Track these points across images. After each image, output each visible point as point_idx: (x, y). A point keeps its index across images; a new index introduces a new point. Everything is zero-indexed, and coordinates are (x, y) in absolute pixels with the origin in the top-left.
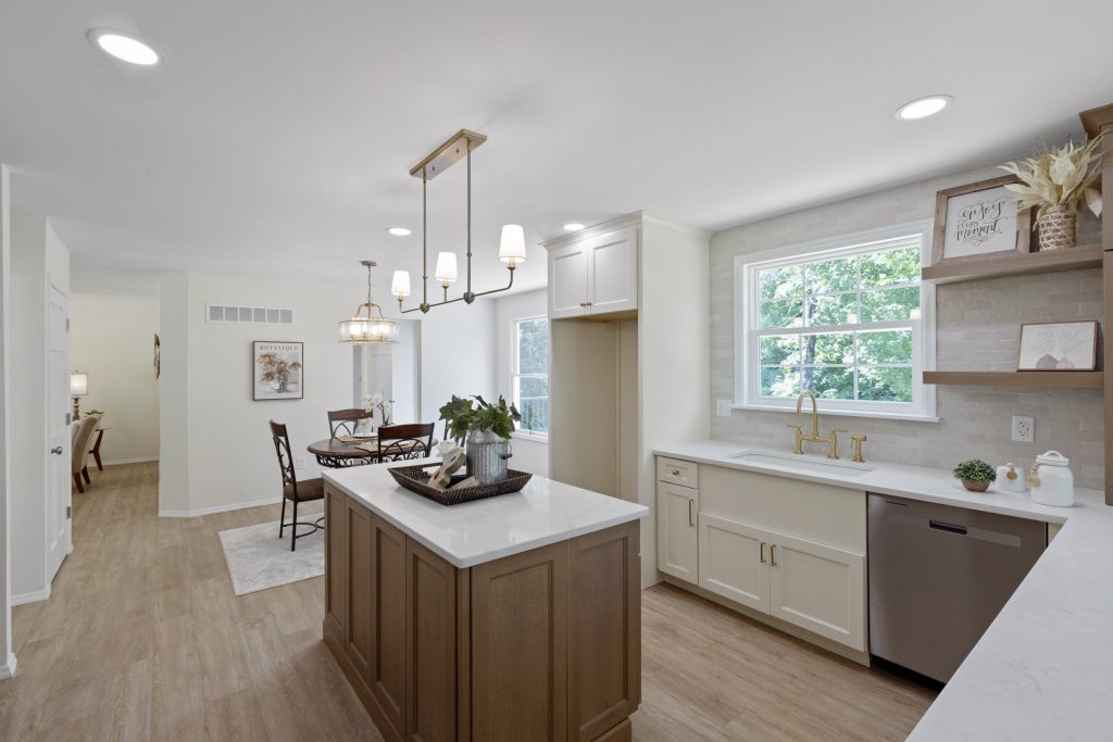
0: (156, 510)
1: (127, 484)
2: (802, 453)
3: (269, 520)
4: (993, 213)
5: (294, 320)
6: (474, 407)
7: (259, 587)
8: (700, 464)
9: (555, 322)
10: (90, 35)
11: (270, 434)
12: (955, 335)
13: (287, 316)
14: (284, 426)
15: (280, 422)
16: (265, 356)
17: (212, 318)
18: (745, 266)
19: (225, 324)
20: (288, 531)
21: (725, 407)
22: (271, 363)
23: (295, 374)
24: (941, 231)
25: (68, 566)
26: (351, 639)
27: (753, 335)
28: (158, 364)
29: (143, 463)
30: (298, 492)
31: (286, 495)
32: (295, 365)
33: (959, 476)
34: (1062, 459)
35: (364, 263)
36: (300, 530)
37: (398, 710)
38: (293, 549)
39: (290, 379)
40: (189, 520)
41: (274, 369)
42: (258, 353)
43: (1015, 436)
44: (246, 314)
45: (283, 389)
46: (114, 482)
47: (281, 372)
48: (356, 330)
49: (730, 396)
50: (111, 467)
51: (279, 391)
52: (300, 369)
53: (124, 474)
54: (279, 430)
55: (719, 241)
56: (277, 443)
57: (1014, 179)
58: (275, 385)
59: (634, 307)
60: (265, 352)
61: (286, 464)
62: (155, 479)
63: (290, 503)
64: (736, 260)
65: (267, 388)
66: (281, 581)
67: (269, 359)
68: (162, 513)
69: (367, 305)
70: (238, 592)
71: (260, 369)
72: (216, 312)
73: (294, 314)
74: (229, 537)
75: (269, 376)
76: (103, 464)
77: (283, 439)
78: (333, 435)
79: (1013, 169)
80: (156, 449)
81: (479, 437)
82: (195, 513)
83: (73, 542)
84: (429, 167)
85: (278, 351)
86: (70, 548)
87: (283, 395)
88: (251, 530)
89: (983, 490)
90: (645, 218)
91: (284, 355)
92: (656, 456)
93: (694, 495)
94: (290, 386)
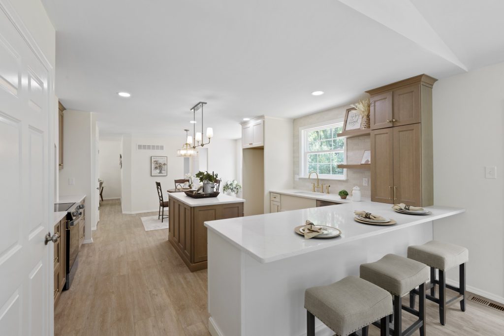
0: (121, 212)
1: (112, 205)
2: (315, 191)
3: (156, 215)
4: (357, 117)
5: (164, 149)
6: (205, 174)
7: (152, 230)
8: (281, 194)
9: (244, 149)
10: (117, 93)
11: (155, 186)
12: (351, 154)
13: (162, 148)
14: (159, 183)
15: (159, 182)
16: (155, 161)
17: (139, 149)
18: (303, 131)
19: (142, 151)
20: (161, 217)
21: (297, 177)
22: (157, 163)
23: (165, 167)
24: (346, 122)
25: (99, 224)
26: (179, 242)
27: (305, 154)
28: (121, 164)
29: (115, 199)
30: (163, 205)
31: (161, 205)
32: (164, 164)
33: (339, 195)
34: (358, 188)
35: (185, 130)
36: (164, 217)
37: (182, 247)
38: (162, 222)
39: (163, 169)
40: (131, 214)
41: (158, 166)
42: (153, 160)
43: (364, 184)
44: (149, 147)
45: (160, 172)
46: (107, 204)
47: (160, 167)
48: (183, 152)
49: (298, 174)
50: (106, 200)
53: (110, 202)
54: (158, 184)
55: (296, 122)
56: (158, 188)
57: (353, 109)
58: (158, 171)
59: (262, 145)
60: (155, 160)
61: (160, 195)
62: (120, 204)
63: (162, 207)
64: (300, 128)
65: (156, 172)
66: (158, 228)
67: (156, 162)
68: (123, 212)
69: (186, 144)
70: (146, 230)
71: (153, 166)
72: (140, 147)
73: (164, 147)
74: (143, 219)
75: (156, 168)
76: (103, 199)
77: (159, 187)
78: (176, 187)
79: (353, 106)
80: (120, 195)
81: (206, 182)
82: (133, 213)
83: (100, 218)
84: (195, 108)
85: (159, 159)
86: (99, 220)
87: (161, 175)
88: (150, 218)
89: (345, 198)
90: (265, 117)
91: (161, 161)
92: (270, 193)
93: (279, 204)
94: (163, 172)
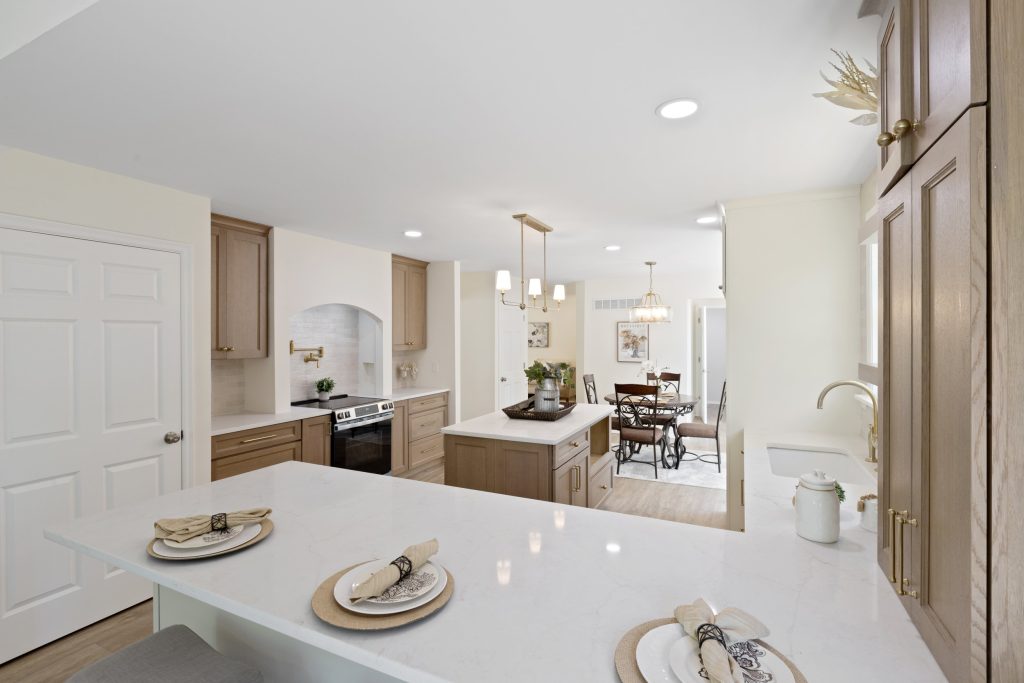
16: (624, 332)
17: (597, 308)
19: (603, 311)
22: (628, 336)
23: (643, 345)
32: (643, 338)
35: (647, 263)
39: (640, 348)
41: (630, 341)
42: (621, 330)
44: (614, 304)
45: (635, 355)
47: (634, 343)
51: (633, 356)
52: (646, 341)
58: (630, 352)
60: (624, 329)
65: (626, 354)
67: (627, 334)
69: (649, 294)
71: (621, 341)
72: (598, 304)
75: (627, 346)
85: (632, 328)
87: (636, 359)
91: (637, 332)
94: (640, 354)
